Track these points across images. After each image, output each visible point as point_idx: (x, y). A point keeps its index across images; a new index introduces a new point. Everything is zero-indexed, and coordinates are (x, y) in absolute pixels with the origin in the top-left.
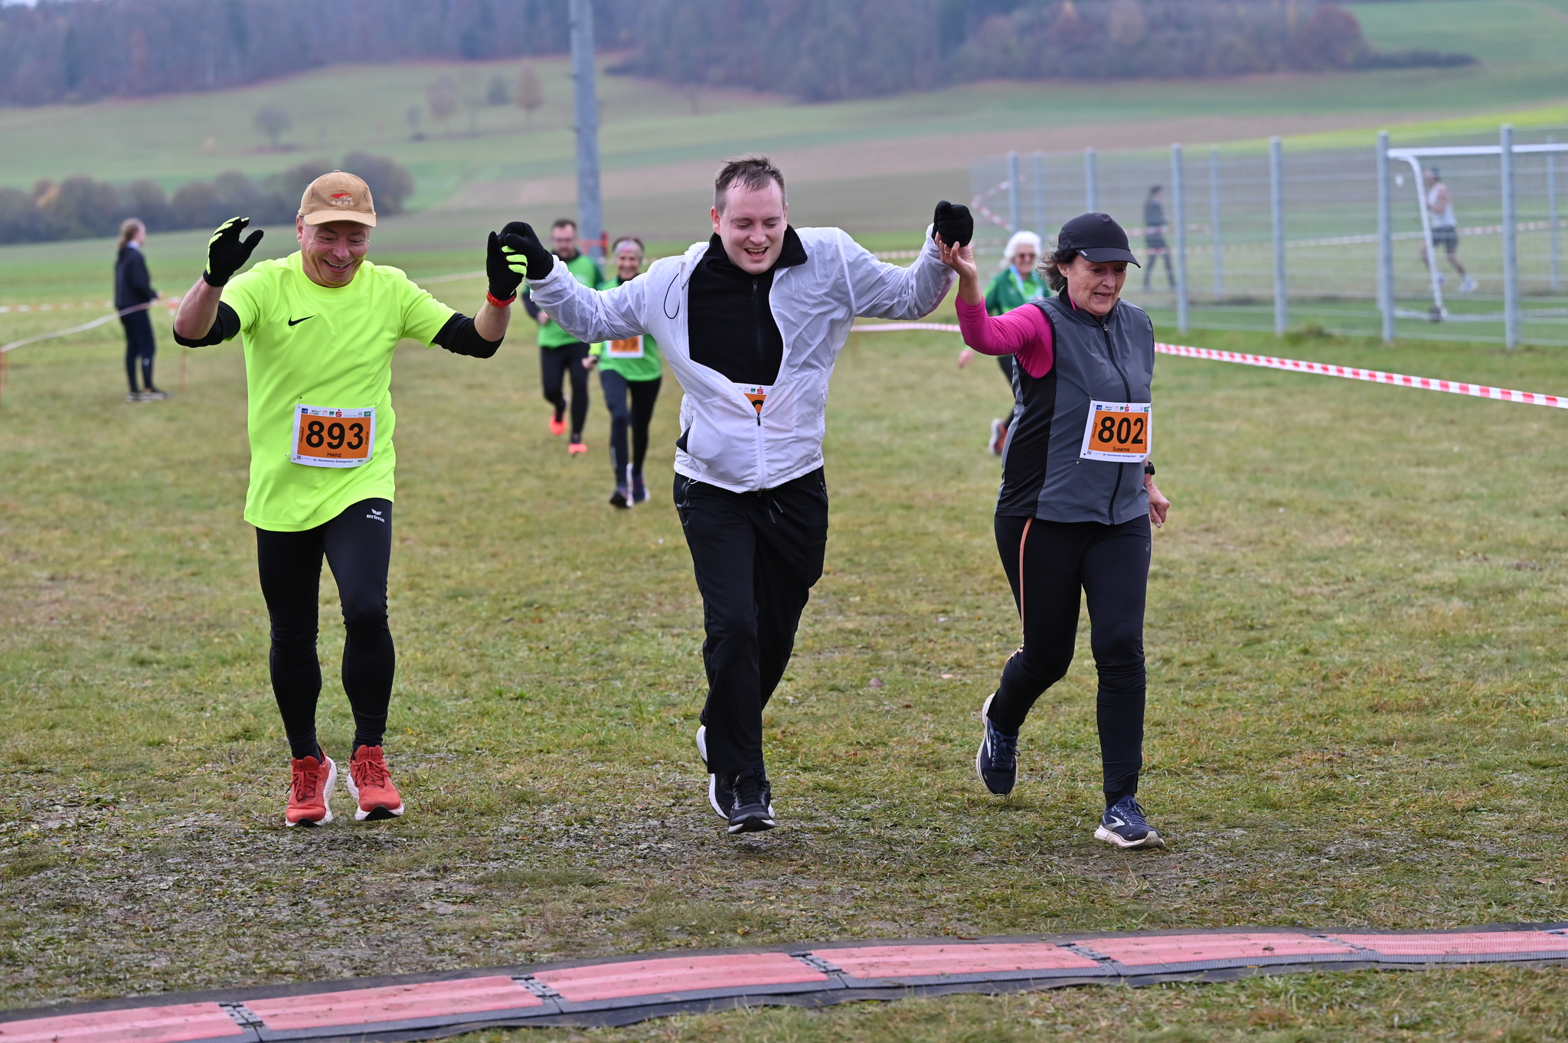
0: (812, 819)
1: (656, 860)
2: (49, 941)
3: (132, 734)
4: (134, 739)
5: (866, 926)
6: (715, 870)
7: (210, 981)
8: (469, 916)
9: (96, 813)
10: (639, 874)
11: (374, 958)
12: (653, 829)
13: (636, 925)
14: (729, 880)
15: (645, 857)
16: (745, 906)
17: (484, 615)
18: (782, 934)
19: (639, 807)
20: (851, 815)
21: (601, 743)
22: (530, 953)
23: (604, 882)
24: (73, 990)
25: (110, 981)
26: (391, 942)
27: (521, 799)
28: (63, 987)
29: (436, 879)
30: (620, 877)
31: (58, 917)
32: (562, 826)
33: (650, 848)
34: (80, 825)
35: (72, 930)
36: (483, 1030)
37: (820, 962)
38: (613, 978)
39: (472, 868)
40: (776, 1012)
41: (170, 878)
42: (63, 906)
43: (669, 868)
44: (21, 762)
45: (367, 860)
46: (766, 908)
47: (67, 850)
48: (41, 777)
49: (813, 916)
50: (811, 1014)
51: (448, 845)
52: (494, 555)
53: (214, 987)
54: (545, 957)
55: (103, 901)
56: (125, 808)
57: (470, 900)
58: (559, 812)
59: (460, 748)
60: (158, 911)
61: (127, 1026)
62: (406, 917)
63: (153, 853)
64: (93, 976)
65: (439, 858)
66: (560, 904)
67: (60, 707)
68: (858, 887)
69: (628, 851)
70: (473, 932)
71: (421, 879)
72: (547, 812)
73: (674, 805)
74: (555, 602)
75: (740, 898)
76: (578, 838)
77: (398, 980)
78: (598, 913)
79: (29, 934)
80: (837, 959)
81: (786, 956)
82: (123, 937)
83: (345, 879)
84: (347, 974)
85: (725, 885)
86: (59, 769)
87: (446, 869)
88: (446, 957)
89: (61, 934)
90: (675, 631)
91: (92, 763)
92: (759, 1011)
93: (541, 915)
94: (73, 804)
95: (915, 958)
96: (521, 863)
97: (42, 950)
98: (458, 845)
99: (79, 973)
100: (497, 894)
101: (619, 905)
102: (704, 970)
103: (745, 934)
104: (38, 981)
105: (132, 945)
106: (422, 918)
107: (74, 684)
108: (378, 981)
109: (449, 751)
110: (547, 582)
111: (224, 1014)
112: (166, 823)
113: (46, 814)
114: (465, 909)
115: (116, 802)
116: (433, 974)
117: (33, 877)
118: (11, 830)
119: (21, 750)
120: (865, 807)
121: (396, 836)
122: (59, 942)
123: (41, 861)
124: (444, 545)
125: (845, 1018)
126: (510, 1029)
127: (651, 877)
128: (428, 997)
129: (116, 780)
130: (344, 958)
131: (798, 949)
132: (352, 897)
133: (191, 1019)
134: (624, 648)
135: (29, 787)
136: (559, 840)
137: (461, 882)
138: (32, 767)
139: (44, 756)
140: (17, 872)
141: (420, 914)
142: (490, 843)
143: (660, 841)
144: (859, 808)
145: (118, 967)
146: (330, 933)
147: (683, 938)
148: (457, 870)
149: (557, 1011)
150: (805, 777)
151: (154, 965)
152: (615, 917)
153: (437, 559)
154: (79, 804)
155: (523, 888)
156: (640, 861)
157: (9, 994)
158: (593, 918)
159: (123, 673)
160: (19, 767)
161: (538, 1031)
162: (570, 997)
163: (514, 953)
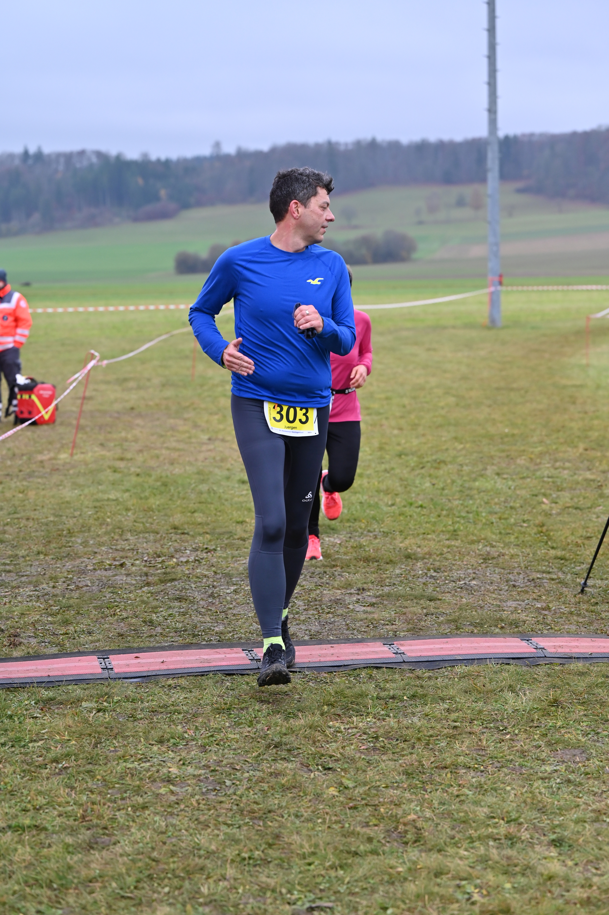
0: (549, 573)
1: (467, 589)
2: (170, 615)
3: (230, 517)
4: (231, 520)
5: (562, 627)
6: (494, 596)
7: (240, 638)
8: (370, 613)
9: (205, 554)
10: (457, 596)
11: (320, 631)
12: (469, 575)
13: (449, 622)
14: (501, 601)
15: (462, 588)
16: (505, 615)
17: (412, 465)
18: (520, 629)
19: (465, 563)
20: (569, 571)
21: (455, 531)
22: (396, 632)
23: (439, 599)
24: (177, 639)
25: (194, 636)
26: (330, 623)
27: (408, 557)
28: (172, 637)
29: (358, 594)
30: (448, 597)
31: (177, 604)
32: (426, 571)
33: (465, 583)
34: (196, 560)
35: (182, 610)
36: (364, 668)
37: (535, 644)
38: (432, 646)
39: (376, 590)
40: (507, 666)
41: (232, 588)
42: (179, 599)
43: (472, 594)
44: (175, 528)
45: (327, 583)
46: (514, 616)
47: (187, 572)
48: (183, 536)
49: (538, 621)
50: (524, 668)
51: (368, 578)
52: (424, 435)
53: (243, 641)
54: (402, 634)
55: (199, 598)
56: (219, 553)
57: (372, 605)
58: (426, 563)
59: (386, 530)
60: (224, 603)
61: (197, 657)
62: (340, 612)
63: (228, 576)
64: (187, 633)
65: (362, 584)
66: (414, 609)
67: (200, 503)
68: (563, 607)
69: (454, 585)
70: (370, 620)
71: (351, 594)
72: (419, 564)
73: (482, 563)
74: (449, 459)
75: (504, 611)
76: (432, 577)
77: (329, 642)
78: (432, 614)
79: (162, 611)
80: (542, 642)
81: (519, 639)
82: (205, 615)
83: (315, 592)
84: (307, 638)
85: (499, 603)
86: (191, 533)
87: (363, 589)
88: (355, 632)
89: (176, 612)
90: (505, 476)
91: (208, 531)
92: (499, 666)
93: (405, 614)
94: (195, 550)
95: (582, 644)
96: (400, 588)
97: (166, 619)
98: (373, 577)
99: (181, 631)
100: (385, 602)
101: (444, 611)
102: (476, 645)
103: (502, 628)
104: (161, 634)
105: (208, 619)
106: (346, 613)
107: (209, 492)
108: (321, 642)
109: (380, 531)
110: (447, 449)
111: (243, 654)
112: (236, 561)
113: (181, 554)
114: (369, 609)
115: (215, 550)
116: (348, 641)
117: (169, 584)
118: (163, 561)
119: (176, 523)
120: (579, 568)
121: (343, 572)
122: (175, 616)
123: (174, 577)
124: (401, 429)
125: (541, 671)
126: (377, 668)
127: (462, 598)
128: (341, 651)
129: (217, 539)
130: (306, 630)
131: (525, 637)
132: (316, 601)
133: (228, 656)
134: (477, 484)
135: (176, 541)
136: (422, 578)
137: (369, 596)
138: (180, 531)
139: (186, 526)
140: (161, 581)
141: (347, 610)
142: (388, 578)
143: (471, 580)
144: (574, 568)
145: (199, 629)
146: (302, 618)
147: (472, 627)
148: (369, 590)
149: (402, 661)
150: (552, 552)
151: (217, 629)
152: (440, 617)
153: (396, 436)
154: (197, 550)
155: (398, 600)
156: (459, 590)
157: (147, 639)
158: (429, 617)
159: (233, 487)
160: (173, 531)
161: (391, 670)
162: (409, 654)
163: (388, 632)
